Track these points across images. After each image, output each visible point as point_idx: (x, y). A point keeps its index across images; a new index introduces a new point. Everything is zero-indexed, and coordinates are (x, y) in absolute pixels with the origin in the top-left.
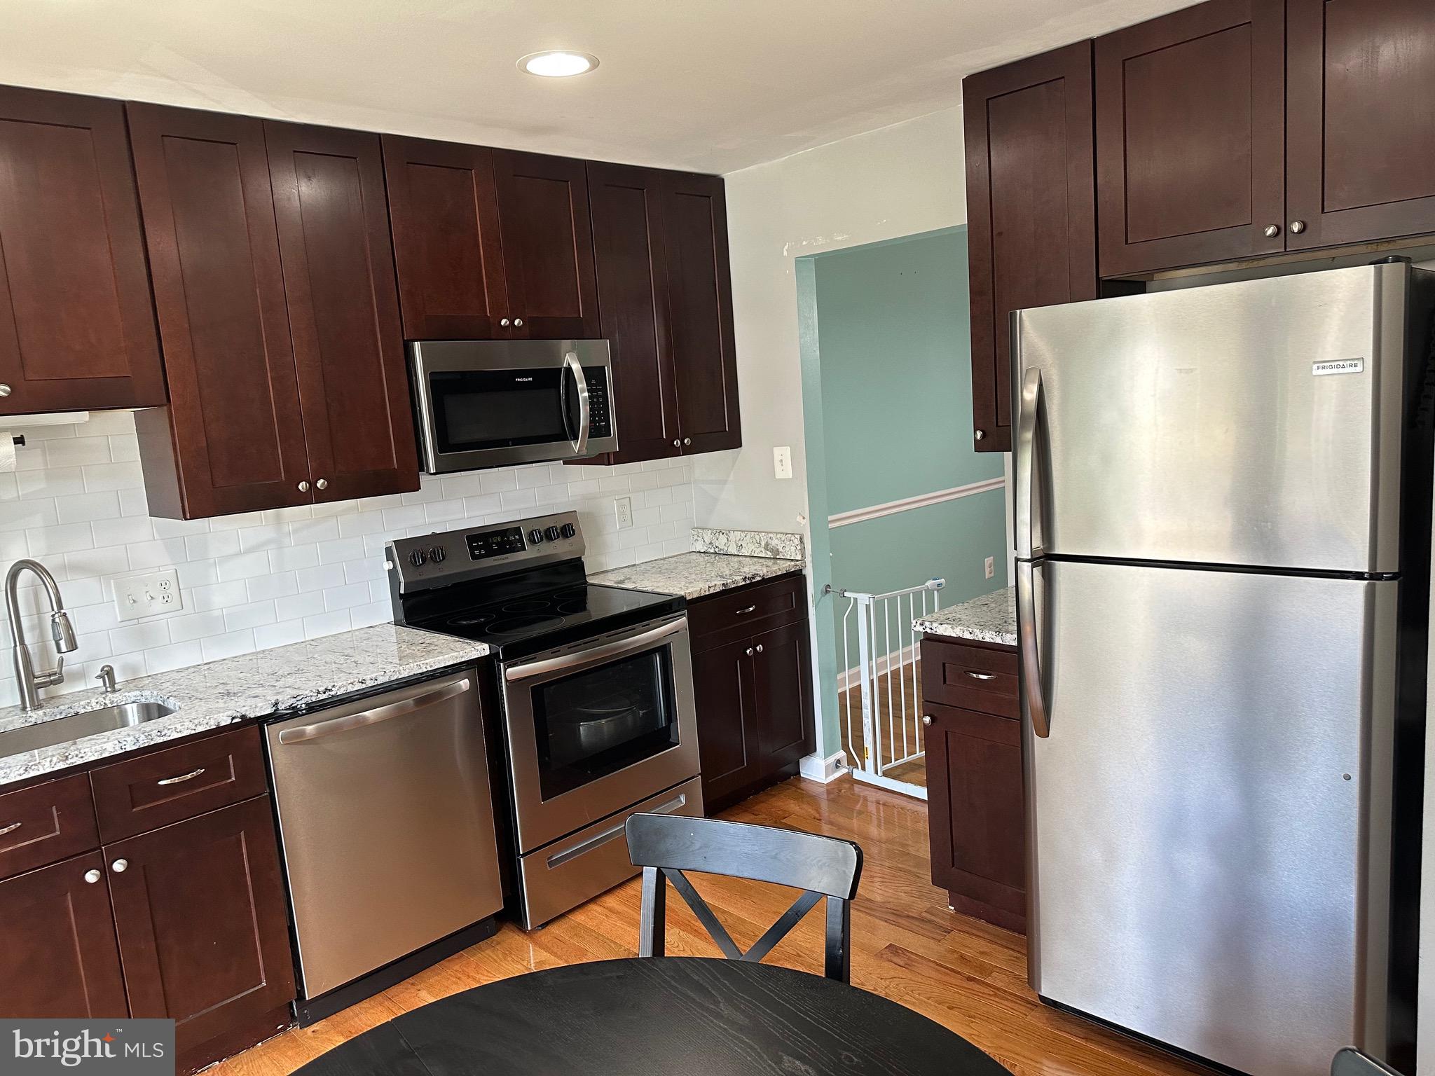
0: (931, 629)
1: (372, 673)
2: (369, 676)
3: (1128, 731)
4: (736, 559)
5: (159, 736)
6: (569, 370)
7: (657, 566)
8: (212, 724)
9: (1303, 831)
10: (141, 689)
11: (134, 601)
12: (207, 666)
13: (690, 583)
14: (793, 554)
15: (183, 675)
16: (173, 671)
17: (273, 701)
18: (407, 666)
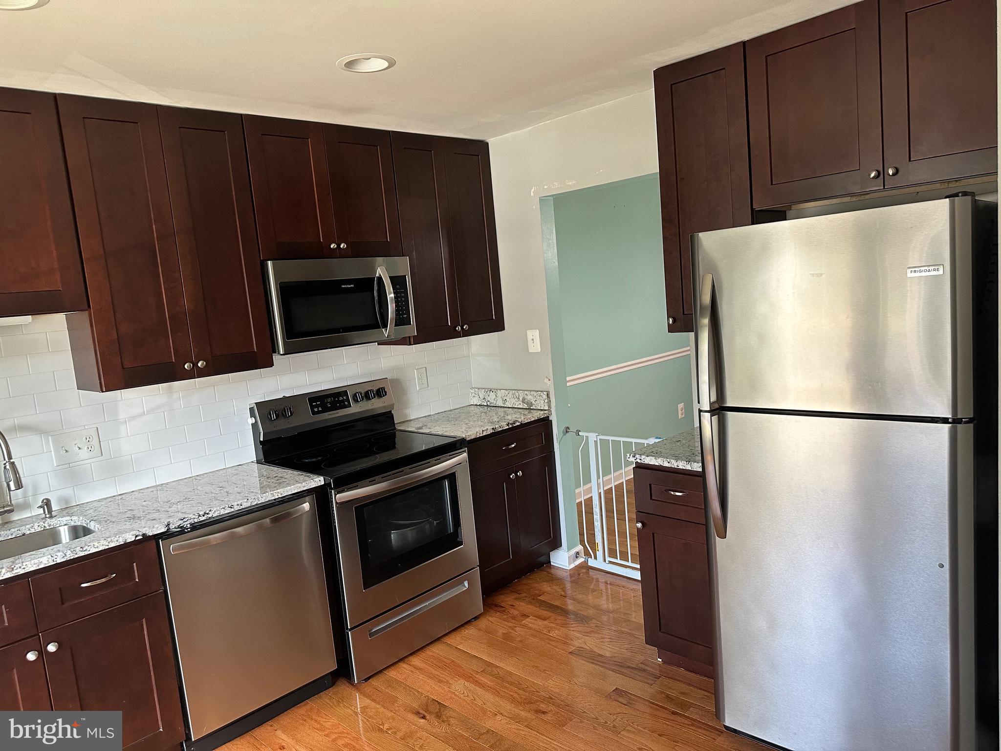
0: (641, 459)
1: (239, 500)
2: (236, 503)
3: (783, 534)
4: (502, 409)
5: (82, 551)
6: (380, 278)
7: (447, 416)
8: (121, 541)
9: (911, 605)
10: (71, 515)
11: (66, 451)
12: (120, 497)
13: (469, 428)
14: (543, 406)
15: (102, 504)
16: (95, 501)
17: (166, 523)
18: (264, 494)
